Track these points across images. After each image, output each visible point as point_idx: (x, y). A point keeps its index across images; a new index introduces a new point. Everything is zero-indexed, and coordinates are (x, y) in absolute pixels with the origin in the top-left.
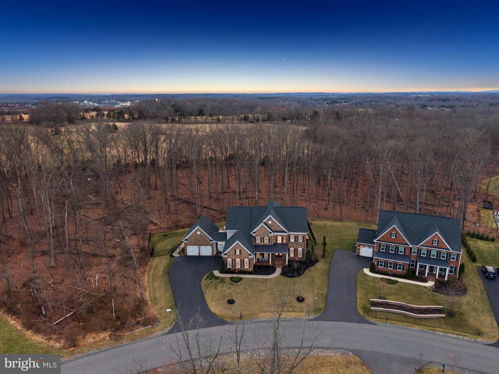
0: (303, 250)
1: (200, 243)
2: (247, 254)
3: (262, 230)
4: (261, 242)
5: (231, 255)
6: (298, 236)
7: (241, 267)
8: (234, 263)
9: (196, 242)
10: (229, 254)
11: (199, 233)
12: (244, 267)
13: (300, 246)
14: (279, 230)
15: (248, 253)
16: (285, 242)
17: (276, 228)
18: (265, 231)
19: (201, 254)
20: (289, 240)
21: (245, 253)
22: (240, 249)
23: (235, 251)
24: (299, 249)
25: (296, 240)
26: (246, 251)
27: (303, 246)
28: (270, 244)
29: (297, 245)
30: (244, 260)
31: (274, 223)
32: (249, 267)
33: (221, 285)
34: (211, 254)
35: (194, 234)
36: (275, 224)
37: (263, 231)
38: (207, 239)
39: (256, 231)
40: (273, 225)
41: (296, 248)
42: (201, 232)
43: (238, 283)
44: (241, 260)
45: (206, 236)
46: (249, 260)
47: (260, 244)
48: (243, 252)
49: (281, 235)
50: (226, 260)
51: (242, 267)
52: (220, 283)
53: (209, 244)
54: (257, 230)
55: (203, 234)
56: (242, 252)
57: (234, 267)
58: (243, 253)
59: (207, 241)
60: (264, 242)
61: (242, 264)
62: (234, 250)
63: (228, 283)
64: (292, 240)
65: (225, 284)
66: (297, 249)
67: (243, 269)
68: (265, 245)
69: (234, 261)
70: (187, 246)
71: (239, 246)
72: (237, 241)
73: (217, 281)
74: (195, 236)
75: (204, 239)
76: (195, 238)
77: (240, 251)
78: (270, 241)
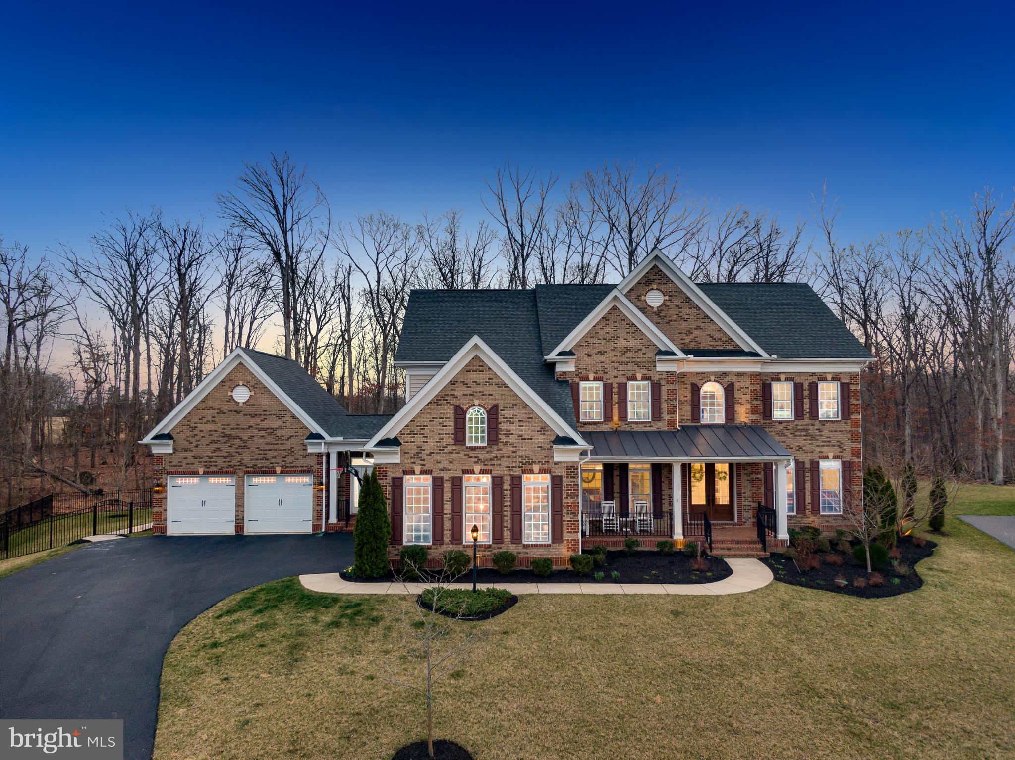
0: (847, 468)
1: (246, 457)
2: (540, 439)
3: (613, 339)
4: (608, 417)
5: (431, 445)
6: (814, 388)
7: (497, 537)
8: (448, 508)
9: (225, 448)
10: (419, 439)
11: (241, 395)
12: (517, 537)
13: (828, 443)
14: (706, 344)
15: (544, 429)
16: (743, 414)
17: (689, 332)
18: (633, 343)
19: (250, 529)
20: (767, 411)
21: (526, 431)
22: (489, 404)
23: (460, 415)
24: (824, 465)
25: (807, 407)
26: (532, 417)
27: (848, 445)
28: (663, 426)
29: (813, 438)
30: (517, 483)
31: (677, 301)
32: (557, 536)
33: (341, 636)
34: (308, 529)
35: (217, 405)
36: (686, 310)
37: (621, 343)
38: (286, 433)
39: (579, 345)
40: (672, 312)
41: (806, 459)
42: (255, 385)
43: (491, 625)
44: (497, 483)
45: (283, 413)
46: (556, 482)
47: (604, 428)
48: (510, 421)
49: (720, 377)
50: (398, 484)
51: (507, 534)
52: (336, 624)
53: (302, 462)
54: (585, 342)
55: (263, 402)
56: (504, 427)
57: (447, 534)
58: (514, 428)
59: (288, 444)
60: (623, 416)
61: (507, 512)
62: (449, 412)
63: (405, 626)
64: (783, 411)
65: (377, 631)
66: (815, 466)
67: (513, 549)
68: (632, 433)
69: (447, 495)
70: (170, 481)
71: (481, 377)
72: (476, 340)
73: (315, 620)
74: (221, 412)
75: (271, 431)
76: (218, 427)
77: (493, 414)
78: (664, 405)
